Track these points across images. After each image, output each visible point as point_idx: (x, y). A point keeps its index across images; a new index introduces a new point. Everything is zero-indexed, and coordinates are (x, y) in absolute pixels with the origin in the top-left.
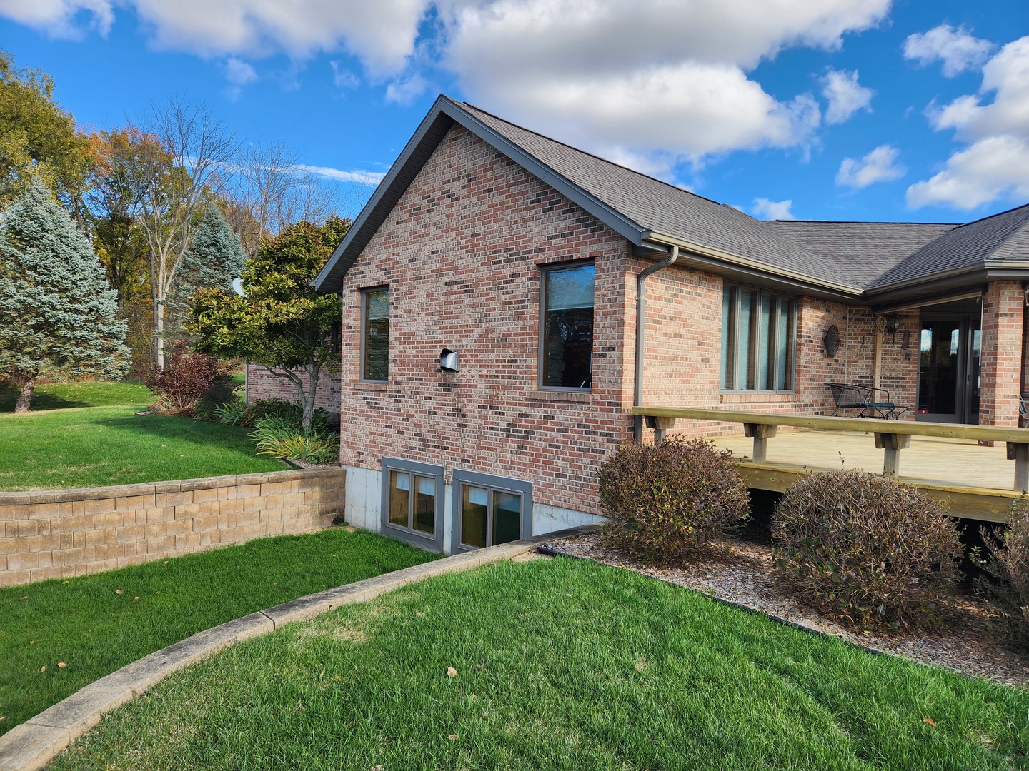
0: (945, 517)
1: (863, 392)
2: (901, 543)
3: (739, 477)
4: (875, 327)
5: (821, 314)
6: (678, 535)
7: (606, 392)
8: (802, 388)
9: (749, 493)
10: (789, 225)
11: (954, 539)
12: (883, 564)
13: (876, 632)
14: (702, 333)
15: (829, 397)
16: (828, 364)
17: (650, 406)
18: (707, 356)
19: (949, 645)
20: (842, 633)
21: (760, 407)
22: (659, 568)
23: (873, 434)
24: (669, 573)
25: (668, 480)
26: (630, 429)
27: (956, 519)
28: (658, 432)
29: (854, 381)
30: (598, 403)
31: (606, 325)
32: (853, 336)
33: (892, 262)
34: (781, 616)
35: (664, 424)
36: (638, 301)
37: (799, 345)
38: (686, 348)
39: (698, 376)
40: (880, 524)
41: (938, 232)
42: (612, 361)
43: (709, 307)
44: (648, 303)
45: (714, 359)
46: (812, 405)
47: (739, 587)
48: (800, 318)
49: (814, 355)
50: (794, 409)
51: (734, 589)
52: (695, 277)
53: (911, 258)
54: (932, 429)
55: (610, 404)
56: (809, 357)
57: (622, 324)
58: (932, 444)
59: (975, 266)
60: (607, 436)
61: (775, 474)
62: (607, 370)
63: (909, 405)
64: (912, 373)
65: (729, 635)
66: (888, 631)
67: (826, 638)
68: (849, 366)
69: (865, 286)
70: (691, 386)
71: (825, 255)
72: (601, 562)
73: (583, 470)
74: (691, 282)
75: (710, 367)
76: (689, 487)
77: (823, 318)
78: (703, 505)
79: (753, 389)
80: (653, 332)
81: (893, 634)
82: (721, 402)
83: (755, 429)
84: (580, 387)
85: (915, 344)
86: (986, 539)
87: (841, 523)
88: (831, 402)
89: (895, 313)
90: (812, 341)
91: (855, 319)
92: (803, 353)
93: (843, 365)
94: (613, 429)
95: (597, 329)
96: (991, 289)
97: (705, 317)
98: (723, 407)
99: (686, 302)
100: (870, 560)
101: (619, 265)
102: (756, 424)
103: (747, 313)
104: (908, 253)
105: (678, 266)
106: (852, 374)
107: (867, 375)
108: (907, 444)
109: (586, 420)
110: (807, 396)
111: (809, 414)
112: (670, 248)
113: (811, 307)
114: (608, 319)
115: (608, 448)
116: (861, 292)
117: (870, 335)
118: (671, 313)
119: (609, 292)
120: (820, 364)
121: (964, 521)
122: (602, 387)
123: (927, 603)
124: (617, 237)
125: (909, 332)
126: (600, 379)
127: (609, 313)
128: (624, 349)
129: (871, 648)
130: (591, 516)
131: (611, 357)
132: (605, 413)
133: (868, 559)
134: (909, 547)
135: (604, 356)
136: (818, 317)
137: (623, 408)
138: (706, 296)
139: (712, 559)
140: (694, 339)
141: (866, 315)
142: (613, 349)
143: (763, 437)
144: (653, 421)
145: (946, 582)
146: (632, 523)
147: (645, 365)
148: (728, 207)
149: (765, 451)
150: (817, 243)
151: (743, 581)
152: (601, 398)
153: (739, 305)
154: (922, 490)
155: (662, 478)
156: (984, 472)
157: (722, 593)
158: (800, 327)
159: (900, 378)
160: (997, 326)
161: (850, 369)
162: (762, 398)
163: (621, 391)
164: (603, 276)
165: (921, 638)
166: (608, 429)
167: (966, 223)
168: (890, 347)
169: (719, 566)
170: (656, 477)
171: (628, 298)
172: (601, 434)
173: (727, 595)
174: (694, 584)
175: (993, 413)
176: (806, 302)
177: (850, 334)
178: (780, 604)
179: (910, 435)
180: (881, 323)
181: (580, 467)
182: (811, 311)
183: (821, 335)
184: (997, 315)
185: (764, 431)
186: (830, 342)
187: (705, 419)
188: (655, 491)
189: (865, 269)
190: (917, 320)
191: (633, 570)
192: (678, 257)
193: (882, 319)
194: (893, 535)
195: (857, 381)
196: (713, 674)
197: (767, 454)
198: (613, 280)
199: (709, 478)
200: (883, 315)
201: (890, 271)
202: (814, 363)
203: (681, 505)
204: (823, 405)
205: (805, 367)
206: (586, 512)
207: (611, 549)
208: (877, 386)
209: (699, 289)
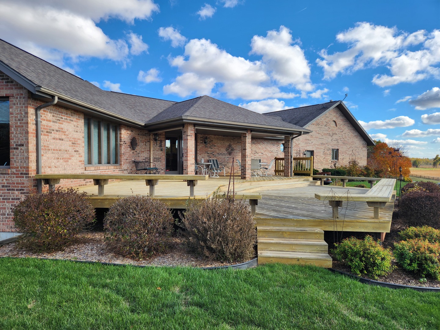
0: (168, 209)
1: (147, 164)
2: (153, 222)
3: (90, 204)
4: (150, 138)
5: (129, 132)
6: (58, 235)
7: (19, 168)
8: (122, 163)
9: (95, 210)
10: (116, 94)
11: (171, 217)
12: (146, 231)
13: (144, 259)
14: (74, 138)
15: (134, 166)
16: (133, 153)
17: (46, 174)
18: (77, 149)
19: (169, 257)
20: (132, 262)
21: (104, 172)
22: (49, 253)
23: (145, 180)
24: (54, 255)
25: (53, 209)
26: (34, 186)
27: (171, 209)
28: (51, 186)
29: (143, 160)
30: (15, 174)
31: (18, 133)
32: (142, 142)
33: (155, 114)
34: (107, 262)
35: (54, 182)
36: (37, 121)
37: (121, 145)
38: (66, 145)
39: (73, 159)
40: (145, 216)
41: (171, 104)
42: (22, 151)
43: (77, 127)
44: (43, 123)
45: (81, 151)
46: (127, 170)
47: (89, 253)
48: (121, 134)
49: (127, 149)
50: (119, 172)
51: (87, 255)
52: (69, 112)
53: (162, 113)
54: (164, 177)
55: (22, 174)
56: (125, 150)
57: (27, 133)
58: (169, 182)
59: (180, 118)
60: (20, 190)
61: (108, 200)
62: (19, 156)
63: (163, 168)
64: (163, 156)
65: (81, 277)
66: (148, 257)
67: (124, 266)
68: (141, 153)
69: (145, 122)
70: (69, 163)
71: (131, 108)
72: (15, 257)
73: (6, 210)
74: (67, 114)
75: (79, 154)
76: (65, 211)
77: (130, 134)
78: (72, 219)
79: (101, 164)
80: (46, 137)
81: (150, 257)
82: (85, 170)
83: (99, 182)
84: (4, 165)
85: (164, 145)
86: (180, 215)
87: (131, 217)
88: (134, 168)
89: (157, 133)
90: (126, 144)
91: (143, 135)
92: (122, 148)
93: (139, 153)
94: (24, 187)
95: (12, 135)
96: (185, 126)
97: (75, 131)
98: (86, 173)
99: (64, 123)
100: (142, 230)
101: (24, 102)
102: (98, 180)
103: (97, 130)
104: (161, 111)
105: (58, 105)
106: (142, 157)
107: (148, 157)
108: (157, 183)
109: (7, 183)
110: (125, 166)
111: (126, 174)
112: (53, 97)
113: (125, 129)
114: (19, 130)
115: (21, 196)
116: (144, 125)
117: (148, 141)
118: (57, 128)
119: (19, 115)
120: (129, 153)
121: (174, 209)
122: (17, 165)
123: (162, 243)
124: (21, 87)
125: (162, 141)
126: (15, 161)
127: (19, 126)
128: (29, 145)
129: (142, 265)
130: (12, 233)
131: (21, 149)
132: (19, 179)
133: (141, 230)
134: (155, 223)
135: (17, 149)
136: (128, 133)
137: (30, 175)
138: (75, 121)
139: (78, 243)
140: (70, 141)
141: (146, 134)
142: (23, 145)
143: (102, 184)
144: (48, 181)
145: (168, 233)
146: (33, 234)
147: (42, 153)
148: (88, 82)
149: (103, 191)
150: (127, 103)
151: (92, 250)
152: (16, 171)
153: (92, 127)
154: (161, 200)
155: (50, 209)
156: (183, 191)
157: (81, 258)
158: (121, 137)
159: (159, 158)
160: (187, 140)
161: (142, 155)
162: (105, 168)
163: (28, 167)
164: (14, 107)
165: (160, 256)
166: (21, 187)
167: (179, 102)
168: (156, 146)
169: (80, 246)
170: (46, 209)
171: (30, 119)
172: (17, 190)
173: (83, 258)
174: (67, 257)
175: (187, 170)
176: (123, 127)
177: (141, 141)
178: (107, 256)
179: (158, 180)
180: (152, 137)
181: (5, 208)
182: (125, 131)
183: (130, 141)
184: (187, 136)
185: (103, 182)
186: (133, 144)
187: (76, 178)
188: (46, 216)
189: (146, 116)
190: (164, 136)
191: (34, 257)
192: (58, 101)
193: (152, 135)
194: (150, 219)
195: (144, 160)
196: (70, 298)
197: (104, 192)
198: (20, 110)
199: (75, 206)
200: (153, 134)
201: (154, 117)
202: (127, 152)
203: (60, 221)
204: (132, 169)
205: (123, 154)
206: (9, 232)
207: (22, 248)
208: (152, 161)
209: (71, 118)
